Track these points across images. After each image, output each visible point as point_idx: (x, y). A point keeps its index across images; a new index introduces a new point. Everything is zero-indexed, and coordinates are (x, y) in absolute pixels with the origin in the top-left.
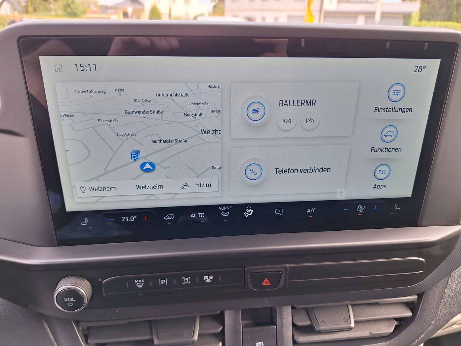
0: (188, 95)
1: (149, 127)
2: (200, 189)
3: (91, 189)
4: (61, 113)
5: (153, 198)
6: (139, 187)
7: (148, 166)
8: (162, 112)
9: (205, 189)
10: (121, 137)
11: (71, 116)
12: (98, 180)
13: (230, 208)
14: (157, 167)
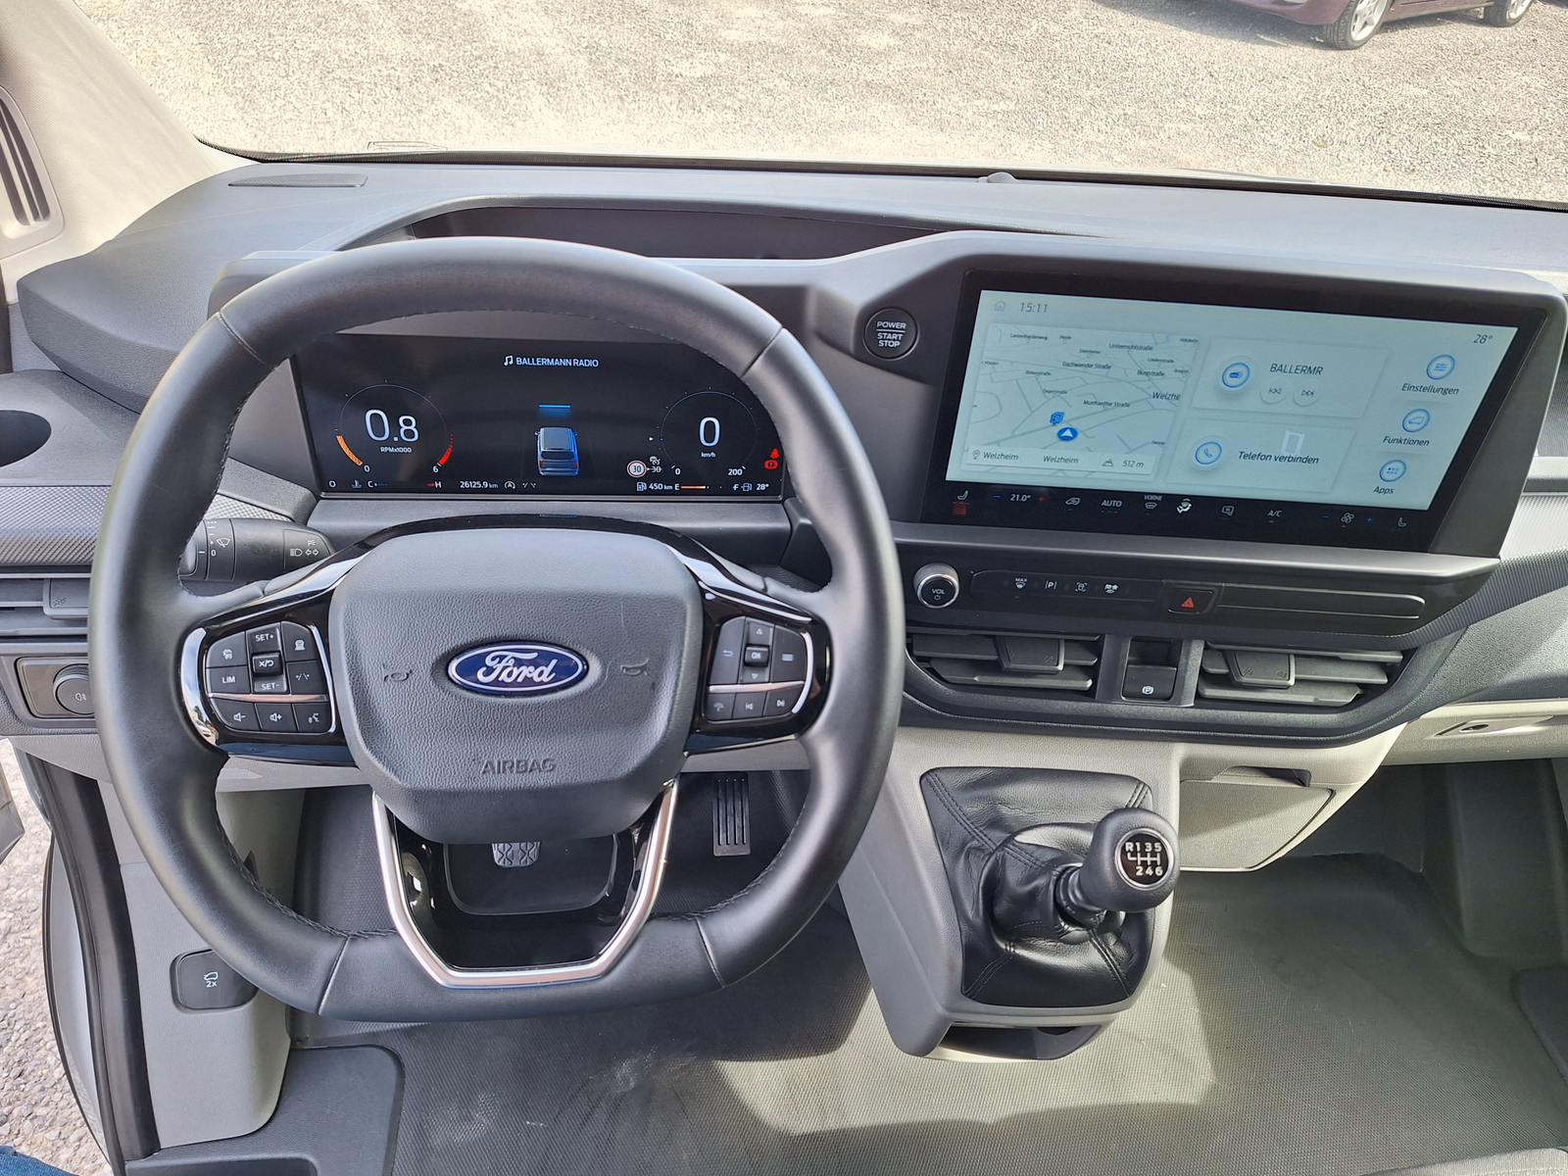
0: (1150, 349)
1: (1087, 383)
2: (1127, 469)
3: (987, 455)
4: (984, 360)
5: (1060, 474)
6: (1047, 459)
7: (1068, 433)
8: (1109, 367)
9: (1136, 469)
10: (1047, 394)
11: (994, 363)
12: (999, 445)
13: (1159, 498)
14: (1080, 435)
